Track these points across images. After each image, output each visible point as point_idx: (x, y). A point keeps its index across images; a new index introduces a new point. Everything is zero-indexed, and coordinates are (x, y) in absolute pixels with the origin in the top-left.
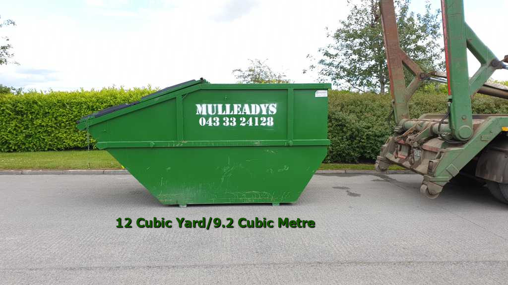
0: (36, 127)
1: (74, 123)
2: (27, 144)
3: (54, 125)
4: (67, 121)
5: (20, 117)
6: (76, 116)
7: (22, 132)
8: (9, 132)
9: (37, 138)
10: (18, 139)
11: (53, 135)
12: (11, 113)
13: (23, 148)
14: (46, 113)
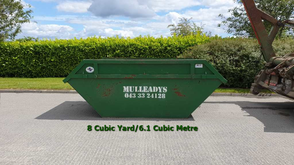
0: (47, 62)
1: (71, 59)
2: (42, 73)
3: (58, 61)
4: (66, 58)
5: (38, 56)
6: (72, 55)
7: (39, 65)
8: (31, 65)
9: (48, 69)
10: (37, 70)
11: (57, 67)
12: (32, 53)
13: (40, 75)
14: (54, 53)
